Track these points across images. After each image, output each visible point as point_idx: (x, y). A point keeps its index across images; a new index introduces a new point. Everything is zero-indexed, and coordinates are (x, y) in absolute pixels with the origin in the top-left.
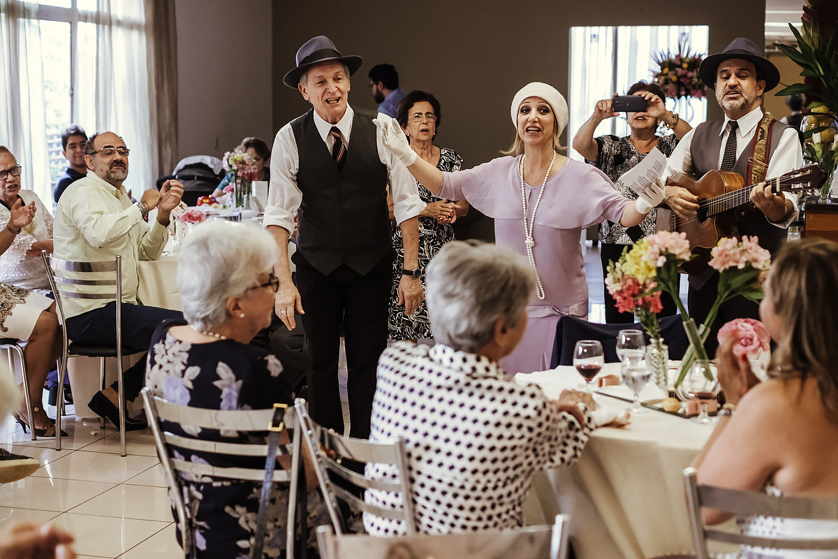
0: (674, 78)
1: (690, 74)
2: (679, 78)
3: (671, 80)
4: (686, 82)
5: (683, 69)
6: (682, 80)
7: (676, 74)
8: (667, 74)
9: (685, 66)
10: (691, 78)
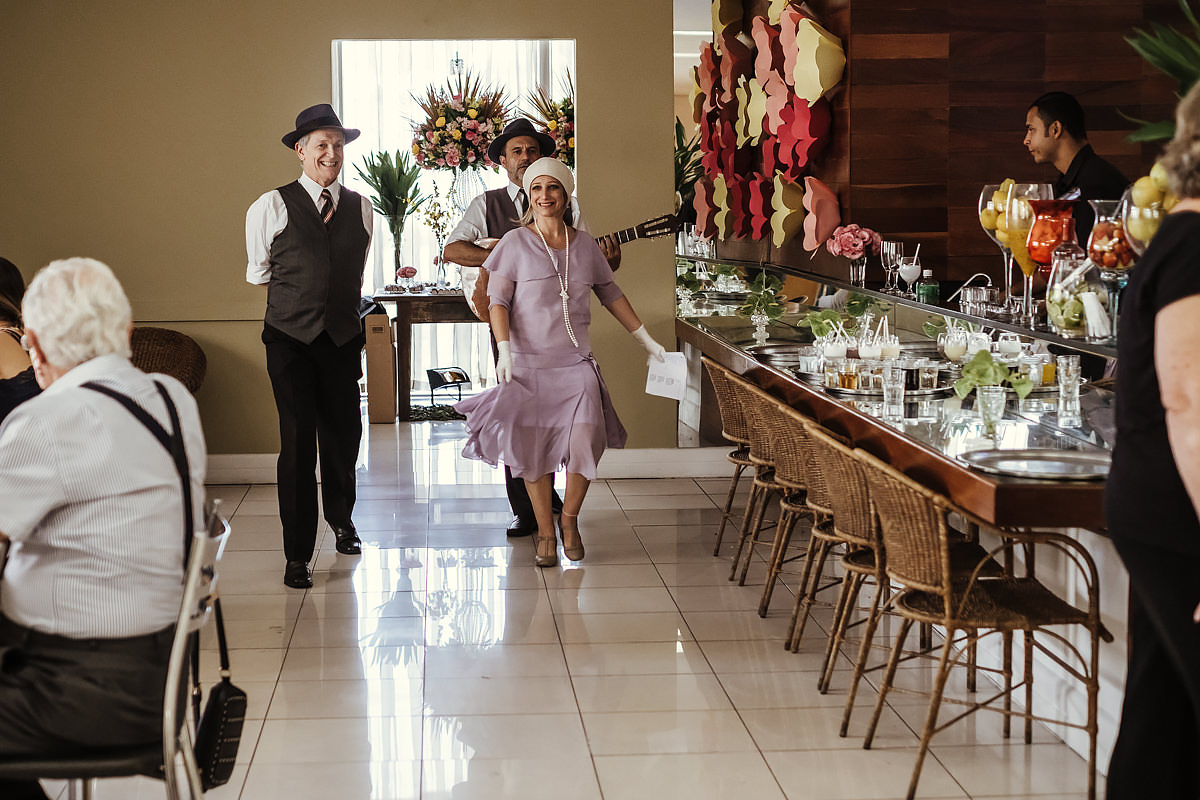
0: (457, 135)
1: (482, 128)
2: (464, 133)
3: (451, 136)
4: (476, 140)
5: (469, 119)
6: (469, 138)
7: (460, 129)
8: (444, 128)
9: (473, 113)
10: (484, 134)
